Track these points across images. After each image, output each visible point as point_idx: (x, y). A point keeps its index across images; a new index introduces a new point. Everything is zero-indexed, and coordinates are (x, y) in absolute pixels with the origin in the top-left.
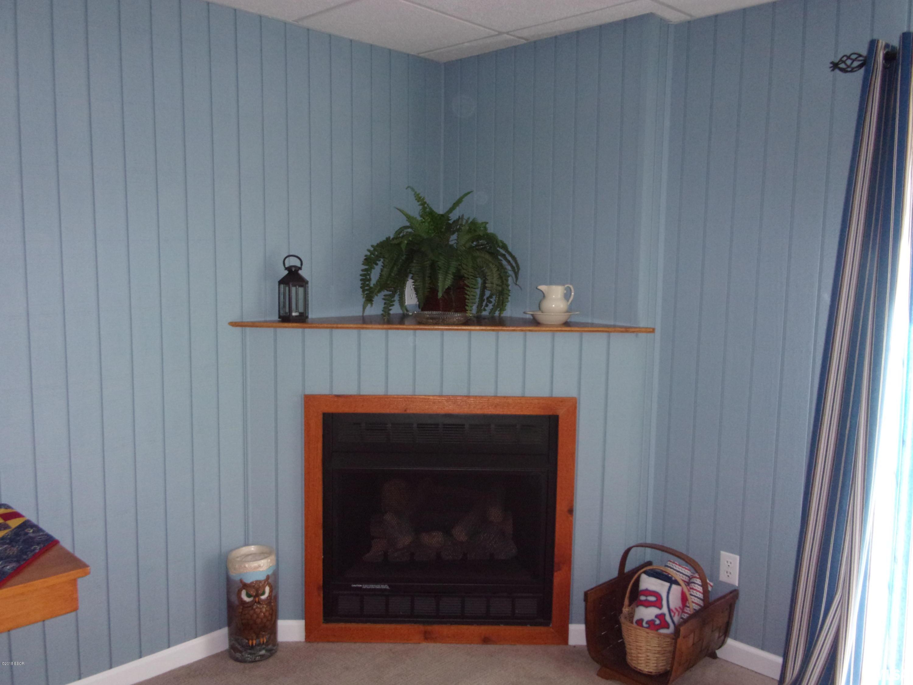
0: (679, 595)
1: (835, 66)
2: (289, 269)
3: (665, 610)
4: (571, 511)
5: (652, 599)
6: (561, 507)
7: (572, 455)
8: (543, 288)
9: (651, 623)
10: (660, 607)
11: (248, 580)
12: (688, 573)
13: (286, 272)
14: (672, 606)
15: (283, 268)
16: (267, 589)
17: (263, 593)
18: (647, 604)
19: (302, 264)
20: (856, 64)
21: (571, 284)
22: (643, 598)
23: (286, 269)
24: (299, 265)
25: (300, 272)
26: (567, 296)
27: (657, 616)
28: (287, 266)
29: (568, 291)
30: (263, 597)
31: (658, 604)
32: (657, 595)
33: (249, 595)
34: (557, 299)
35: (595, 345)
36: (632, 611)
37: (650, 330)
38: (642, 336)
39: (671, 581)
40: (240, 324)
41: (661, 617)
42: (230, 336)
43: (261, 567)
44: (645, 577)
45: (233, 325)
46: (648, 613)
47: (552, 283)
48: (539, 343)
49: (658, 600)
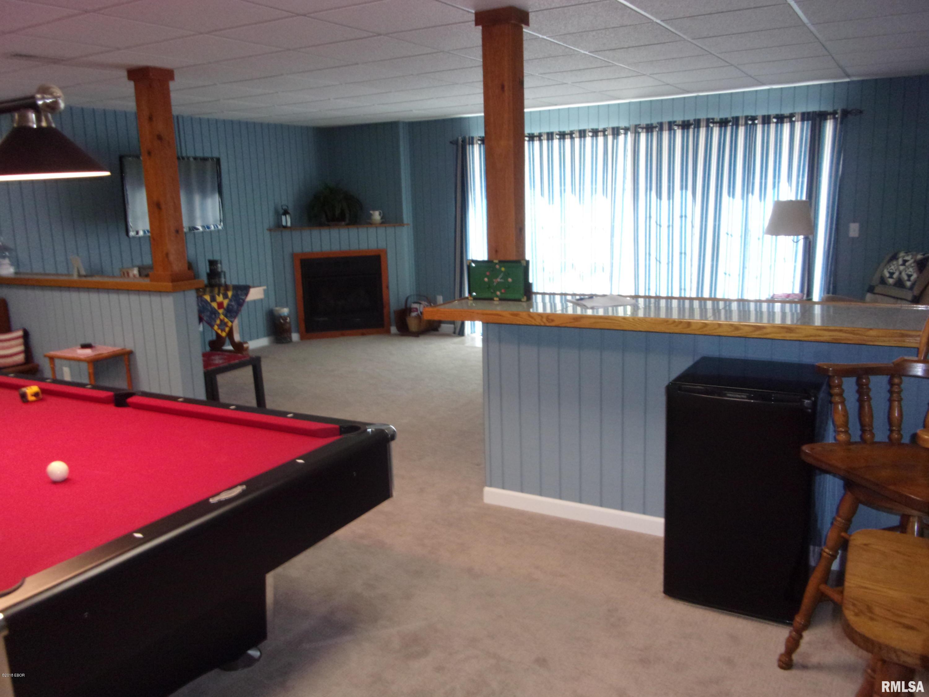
0: (423, 307)
1: (451, 142)
3: (419, 312)
4: (388, 287)
6: (384, 285)
7: (387, 267)
8: (371, 212)
9: (415, 316)
11: (282, 315)
12: (427, 304)
13: (283, 210)
14: (421, 311)
16: (288, 319)
18: (414, 311)
19: (287, 207)
21: (381, 210)
22: (412, 310)
25: (288, 210)
26: (380, 214)
28: (283, 208)
29: (380, 212)
30: (287, 321)
32: (417, 308)
33: (283, 320)
34: (377, 216)
35: (390, 230)
36: (410, 315)
37: (408, 224)
38: (406, 226)
39: (420, 304)
40: (270, 230)
41: (418, 315)
42: (267, 233)
43: (285, 311)
44: (412, 304)
45: (267, 230)
46: (414, 314)
47: (375, 209)
48: (372, 231)
49: (416, 310)
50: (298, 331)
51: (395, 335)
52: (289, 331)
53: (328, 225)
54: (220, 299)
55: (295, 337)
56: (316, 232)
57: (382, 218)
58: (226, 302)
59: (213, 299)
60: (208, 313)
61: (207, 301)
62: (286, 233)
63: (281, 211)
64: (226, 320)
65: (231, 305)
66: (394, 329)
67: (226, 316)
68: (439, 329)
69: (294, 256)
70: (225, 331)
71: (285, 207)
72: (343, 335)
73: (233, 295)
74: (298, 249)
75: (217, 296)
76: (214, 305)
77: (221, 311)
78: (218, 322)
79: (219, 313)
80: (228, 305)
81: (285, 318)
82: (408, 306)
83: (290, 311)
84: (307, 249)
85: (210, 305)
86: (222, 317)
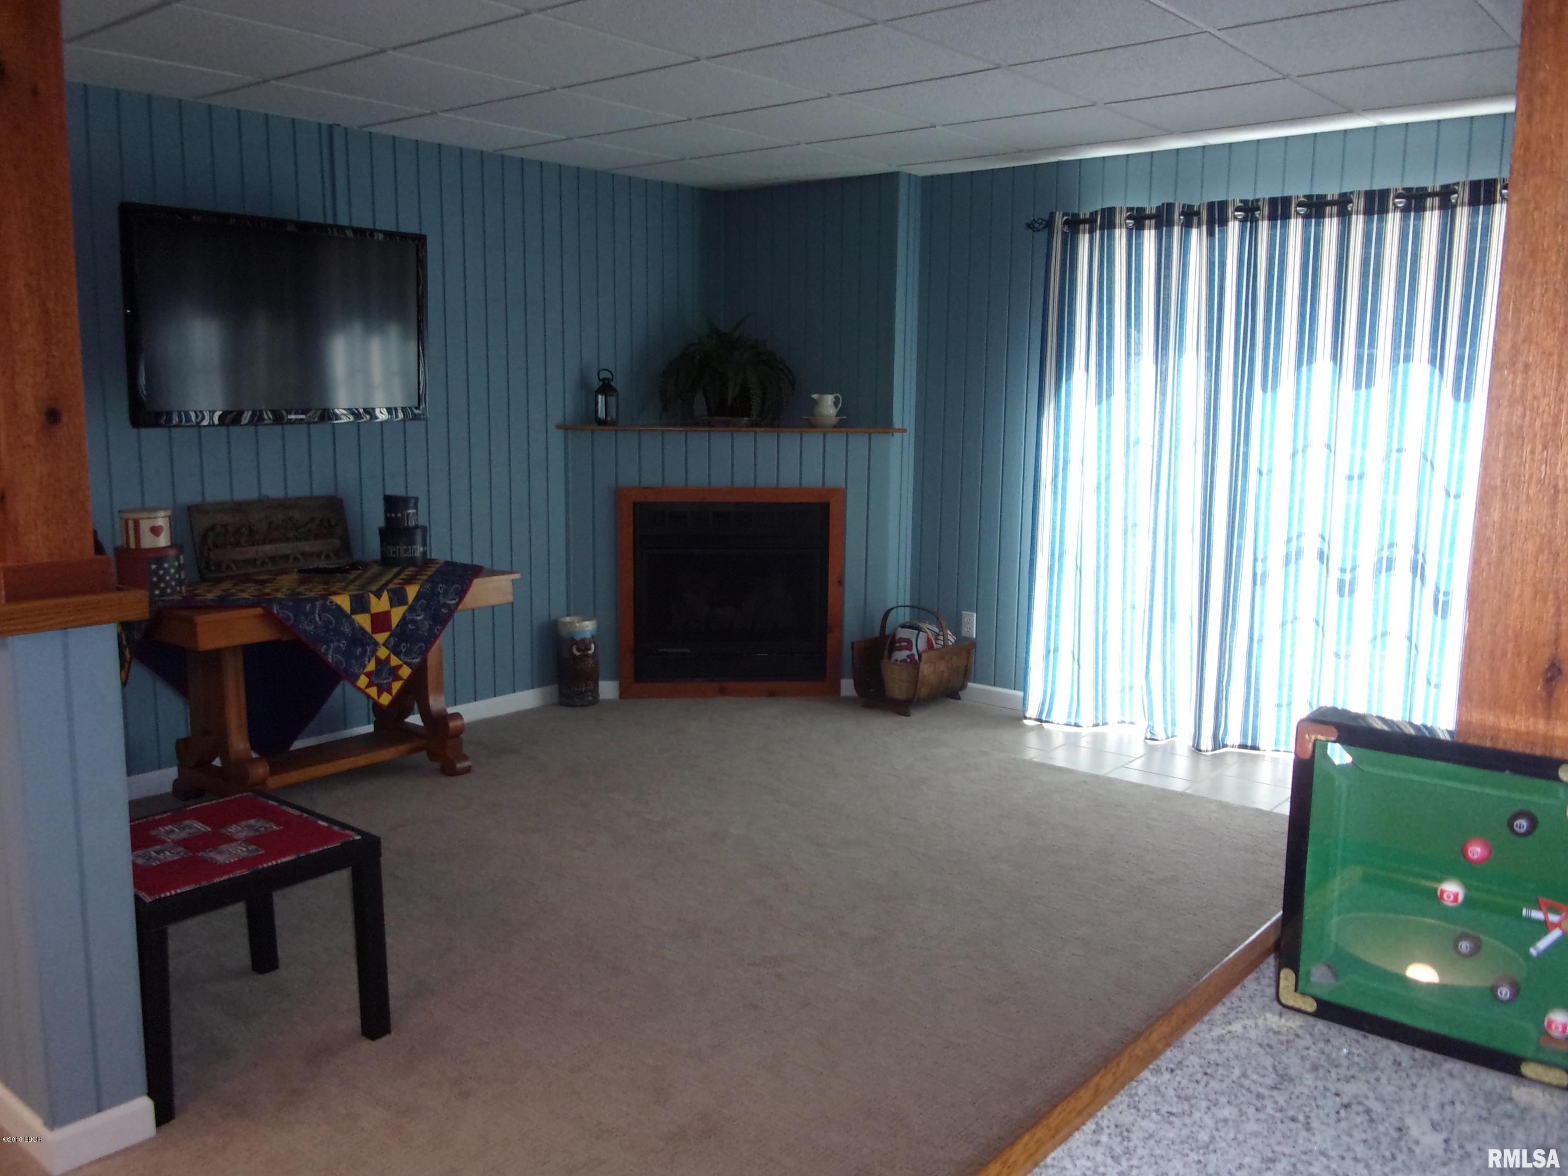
0: (925, 640)
1: (1029, 226)
2: (603, 380)
3: (914, 651)
4: (841, 583)
5: (904, 644)
6: (832, 579)
7: (843, 533)
8: (815, 396)
9: (904, 661)
10: (910, 649)
11: (578, 638)
12: (937, 630)
13: (601, 383)
14: (920, 648)
15: (597, 380)
16: (593, 646)
17: (590, 649)
18: (901, 649)
19: (613, 376)
20: (1041, 226)
21: (840, 393)
22: (898, 645)
23: (600, 380)
24: (611, 377)
25: (612, 383)
26: (836, 404)
27: (908, 656)
28: (601, 378)
29: (837, 398)
30: (590, 652)
31: (909, 647)
32: (909, 641)
33: (578, 650)
34: (828, 406)
35: (859, 442)
36: (890, 657)
37: (903, 431)
38: (898, 435)
39: (919, 630)
40: (563, 427)
41: (911, 657)
42: (557, 437)
43: (588, 627)
44: (900, 629)
45: (558, 427)
46: (902, 655)
47: (823, 392)
48: (813, 441)
49: (909, 645)
50: (618, 676)
51: (848, 701)
52: (592, 678)
53: (709, 425)
54: (380, 604)
55: (608, 689)
56: (676, 439)
57: (839, 414)
58: (397, 614)
59: (360, 605)
60: (343, 644)
61: (339, 608)
62: (605, 437)
63: (596, 384)
64: (395, 661)
65: (413, 622)
66: (847, 687)
67: (396, 651)
68: (962, 693)
69: (619, 493)
70: (389, 691)
71: (604, 375)
72: (723, 692)
73: (418, 597)
74: (629, 478)
75: (373, 598)
76: (363, 621)
77: (381, 637)
78: (371, 666)
79: (376, 644)
80: (404, 620)
81: (583, 645)
82: (888, 631)
83: (599, 627)
84: (652, 479)
85: (352, 623)
86: (383, 653)
